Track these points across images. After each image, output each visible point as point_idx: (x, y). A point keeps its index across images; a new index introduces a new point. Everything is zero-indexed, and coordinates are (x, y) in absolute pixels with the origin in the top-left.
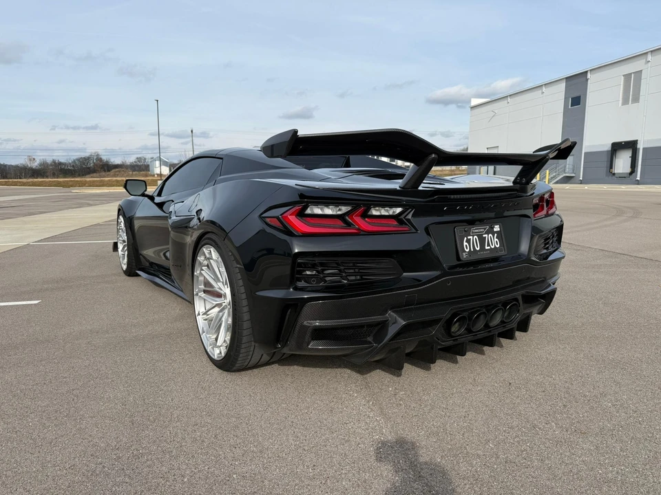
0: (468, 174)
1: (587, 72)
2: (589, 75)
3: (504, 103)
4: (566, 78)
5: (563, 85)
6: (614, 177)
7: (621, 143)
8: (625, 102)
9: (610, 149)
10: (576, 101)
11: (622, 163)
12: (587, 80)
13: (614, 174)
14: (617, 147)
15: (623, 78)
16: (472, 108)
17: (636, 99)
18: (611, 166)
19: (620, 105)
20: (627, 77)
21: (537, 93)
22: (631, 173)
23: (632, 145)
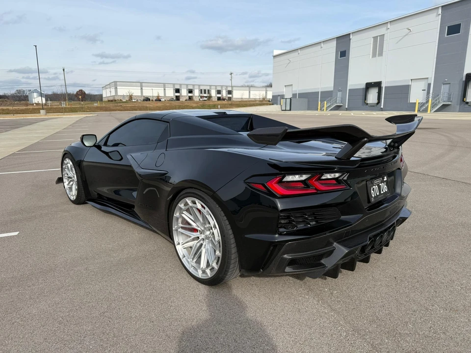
0: (273, 104)
1: (350, 34)
2: (351, 37)
3: (295, 54)
4: (337, 38)
5: (334, 43)
6: (367, 106)
7: (371, 83)
8: (374, 55)
9: (365, 87)
10: (343, 54)
11: (372, 96)
12: (350, 39)
13: (367, 104)
14: (369, 86)
15: (372, 39)
16: (275, 57)
17: (381, 54)
18: (366, 99)
19: (371, 57)
20: (375, 38)
21: (318, 48)
22: (378, 104)
23: (378, 85)
